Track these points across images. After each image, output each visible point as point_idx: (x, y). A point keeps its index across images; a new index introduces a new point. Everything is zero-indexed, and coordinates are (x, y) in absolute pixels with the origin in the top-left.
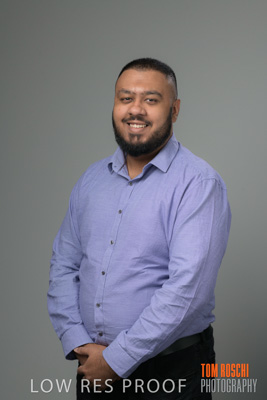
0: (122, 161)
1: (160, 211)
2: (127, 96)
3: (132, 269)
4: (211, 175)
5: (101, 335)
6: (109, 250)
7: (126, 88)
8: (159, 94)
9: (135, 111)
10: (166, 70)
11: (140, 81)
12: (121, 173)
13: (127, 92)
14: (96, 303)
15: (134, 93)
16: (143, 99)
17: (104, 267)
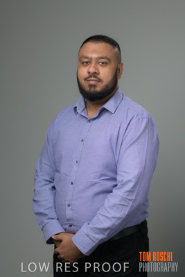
0: (83, 106)
1: (111, 140)
2: (86, 60)
4: (146, 115)
5: (71, 226)
6: (75, 167)
7: (86, 55)
8: (108, 59)
9: (92, 70)
10: (113, 43)
11: (95, 51)
12: (83, 114)
13: (86, 58)
14: (67, 204)
15: (91, 58)
16: (97, 62)
17: (72, 179)
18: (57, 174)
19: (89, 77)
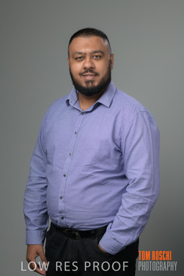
0: (76, 98)
2: (79, 56)
3: (85, 173)
5: (63, 218)
6: (68, 160)
7: (79, 51)
9: (88, 65)
12: (75, 106)
13: (80, 53)
14: (59, 196)
15: (85, 54)
16: (92, 57)
17: (65, 171)
18: (48, 165)
19: (85, 72)
